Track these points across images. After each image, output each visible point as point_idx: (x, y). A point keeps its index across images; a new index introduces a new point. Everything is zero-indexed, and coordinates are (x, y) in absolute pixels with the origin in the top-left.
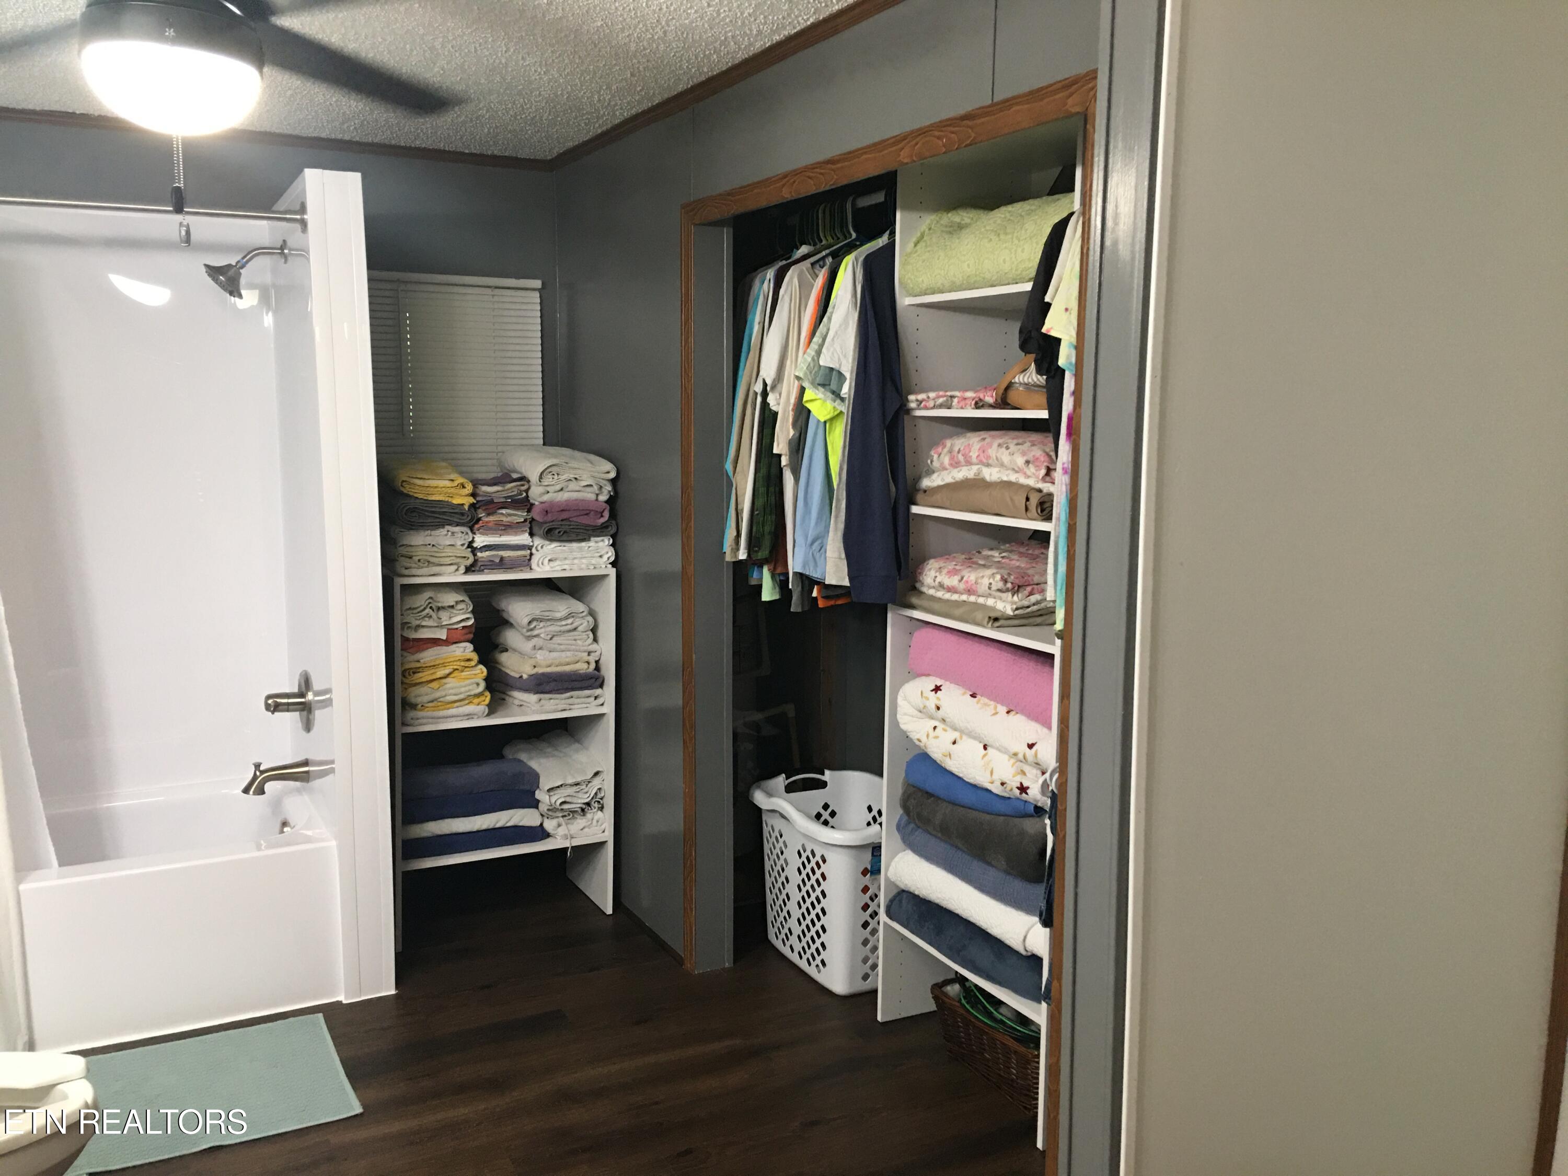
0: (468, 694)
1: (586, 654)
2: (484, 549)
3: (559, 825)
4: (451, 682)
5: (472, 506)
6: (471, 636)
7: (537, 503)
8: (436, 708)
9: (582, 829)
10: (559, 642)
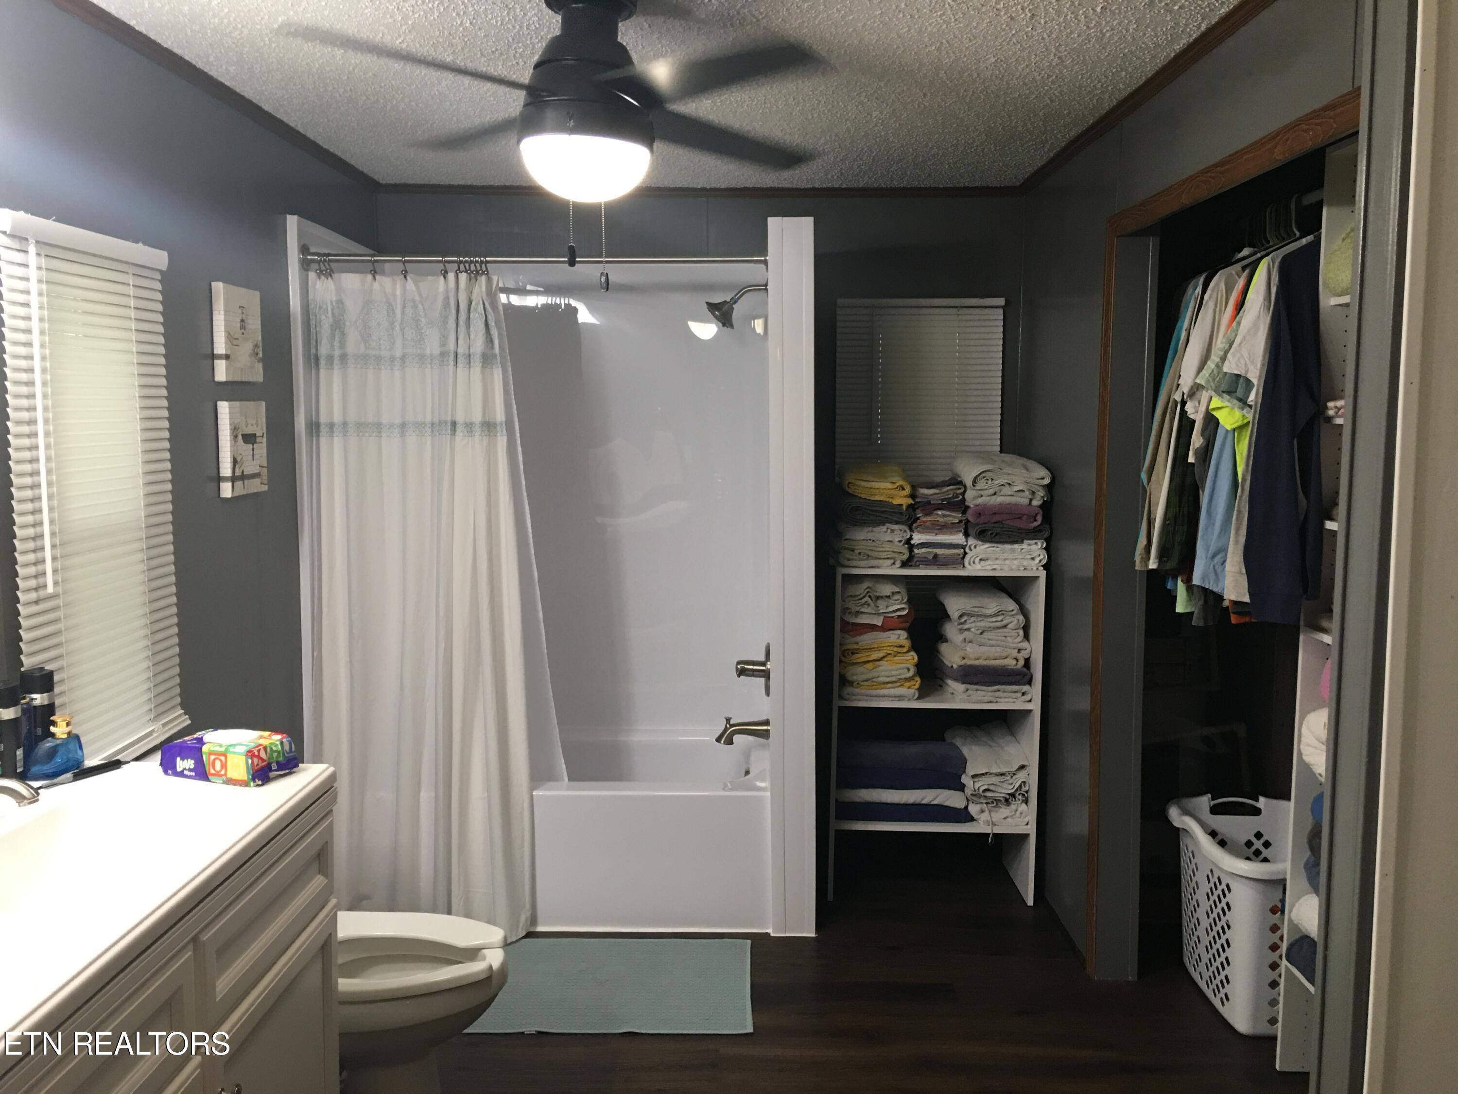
0: (899, 677)
1: (1017, 651)
2: (920, 546)
3: (982, 811)
4: (884, 665)
5: (910, 506)
6: (908, 625)
7: (972, 506)
8: (870, 687)
9: (1005, 819)
10: (990, 637)
